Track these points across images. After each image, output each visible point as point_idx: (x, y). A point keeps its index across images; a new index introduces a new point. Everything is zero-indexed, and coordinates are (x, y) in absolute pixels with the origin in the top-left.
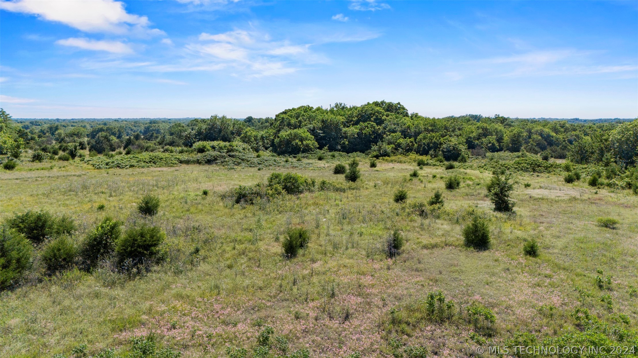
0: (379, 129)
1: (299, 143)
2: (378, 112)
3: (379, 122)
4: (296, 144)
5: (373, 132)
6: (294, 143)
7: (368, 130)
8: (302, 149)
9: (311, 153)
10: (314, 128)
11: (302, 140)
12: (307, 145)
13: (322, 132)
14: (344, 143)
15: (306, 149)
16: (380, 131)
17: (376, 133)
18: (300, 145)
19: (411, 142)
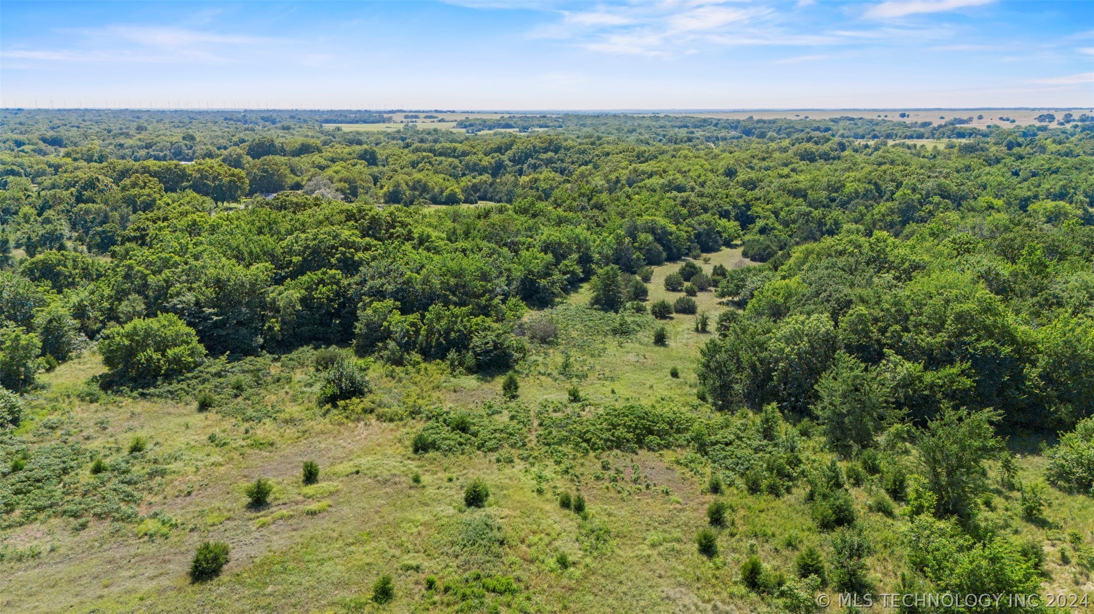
0: (349, 285)
1: (154, 356)
2: (346, 244)
3: (350, 266)
4: (147, 360)
5: (337, 294)
6: (142, 357)
7: (324, 290)
8: (163, 372)
9: (188, 378)
10: (197, 303)
11: (162, 346)
12: (177, 360)
13: (216, 310)
14: (271, 329)
15: (172, 370)
16: (350, 292)
17: (343, 296)
18: (159, 360)
19: (413, 324)
